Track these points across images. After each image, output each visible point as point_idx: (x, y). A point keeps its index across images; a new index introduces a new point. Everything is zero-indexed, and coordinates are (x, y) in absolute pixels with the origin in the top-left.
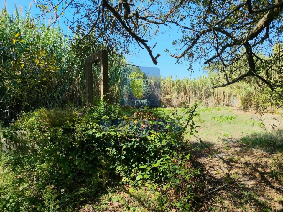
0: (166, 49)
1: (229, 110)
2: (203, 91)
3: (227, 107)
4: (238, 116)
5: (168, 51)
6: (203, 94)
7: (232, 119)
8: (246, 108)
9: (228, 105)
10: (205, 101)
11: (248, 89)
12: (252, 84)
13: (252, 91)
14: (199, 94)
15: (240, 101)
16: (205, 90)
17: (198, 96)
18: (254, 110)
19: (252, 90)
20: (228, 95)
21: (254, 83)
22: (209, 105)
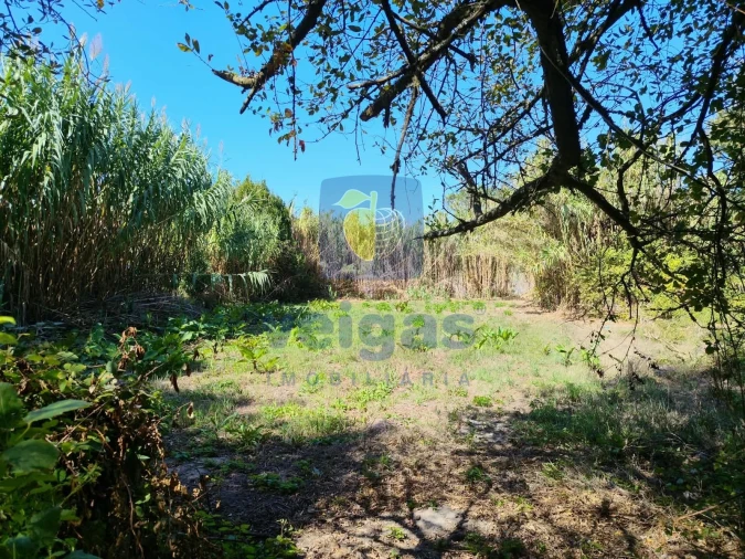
0: (187, 38)
1: (505, 308)
2: (442, 255)
3: (499, 300)
4: (525, 326)
5: (196, 45)
6: (441, 264)
7: (507, 338)
8: (547, 304)
9: (503, 295)
10: (444, 281)
11: (552, 253)
12: (565, 237)
13: (564, 259)
14: (429, 263)
15: (533, 284)
16: (446, 254)
17: (427, 267)
18: (568, 308)
19: (562, 255)
20: (503, 267)
21: (569, 236)
22: (456, 294)
